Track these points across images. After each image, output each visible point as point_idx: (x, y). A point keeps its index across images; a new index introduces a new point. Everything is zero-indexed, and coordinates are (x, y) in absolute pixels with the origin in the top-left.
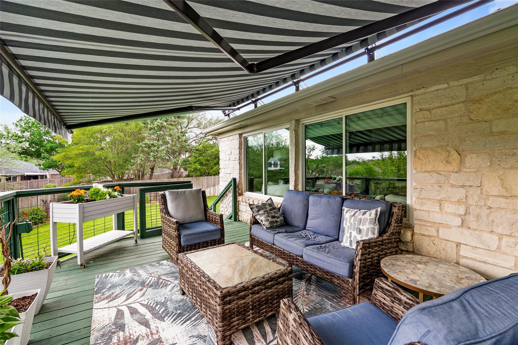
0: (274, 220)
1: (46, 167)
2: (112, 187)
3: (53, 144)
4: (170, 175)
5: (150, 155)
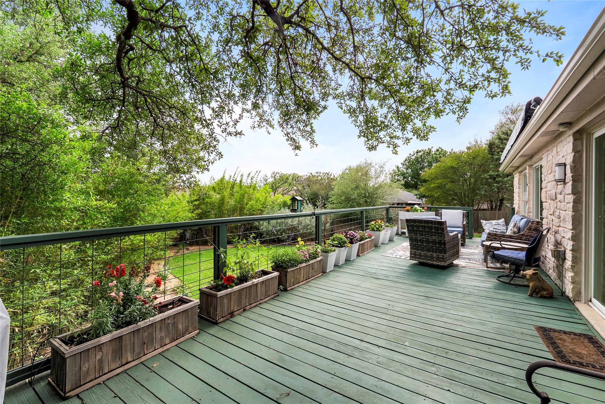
5: (494, 186)
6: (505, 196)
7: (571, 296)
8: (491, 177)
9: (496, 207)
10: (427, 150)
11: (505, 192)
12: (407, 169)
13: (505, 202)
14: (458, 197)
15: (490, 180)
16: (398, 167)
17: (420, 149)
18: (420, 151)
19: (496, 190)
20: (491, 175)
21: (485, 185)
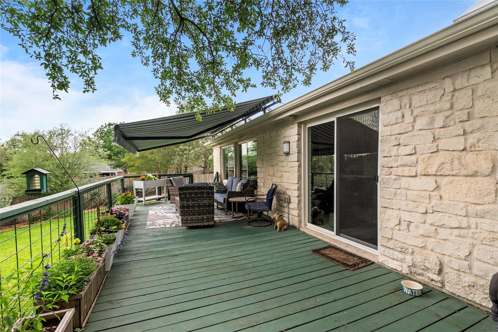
0: (219, 189)
1: (115, 167)
2: (155, 176)
3: (119, 149)
4: (202, 172)
7: (297, 225)
10: (118, 124)
12: (99, 140)
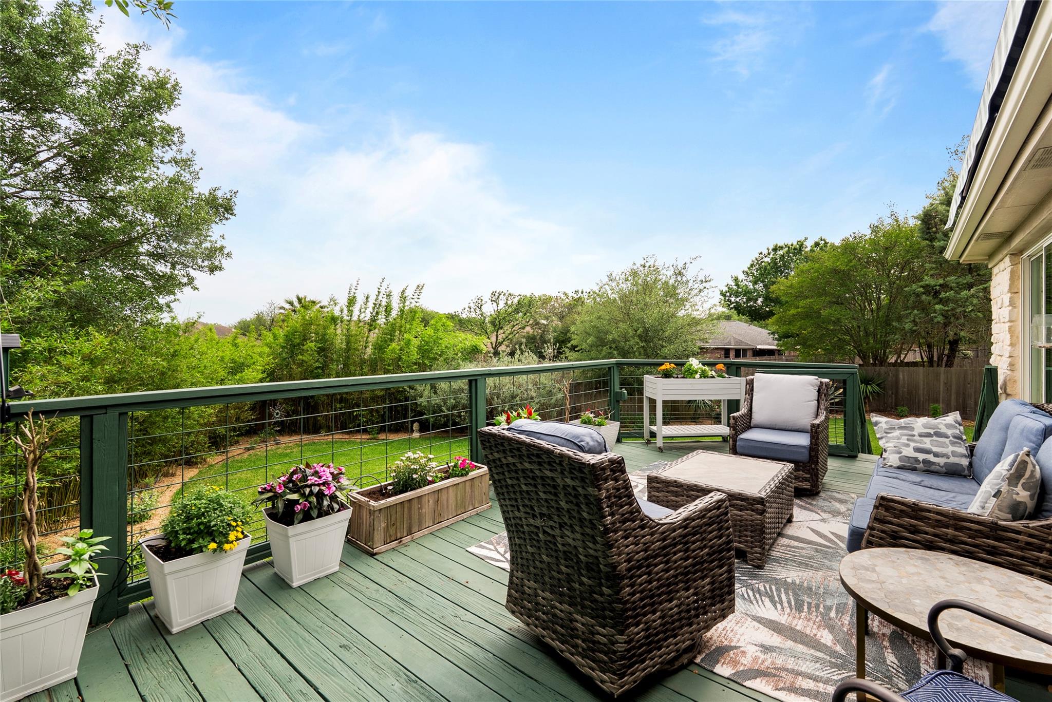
5: (935, 312)
6: (962, 334)
8: (928, 289)
9: (940, 358)
10: (795, 244)
11: (963, 325)
12: (755, 283)
13: (962, 347)
14: (851, 336)
15: (924, 297)
16: (736, 280)
17: (780, 244)
18: (781, 248)
19: (940, 319)
20: (927, 285)
21: (913, 308)
